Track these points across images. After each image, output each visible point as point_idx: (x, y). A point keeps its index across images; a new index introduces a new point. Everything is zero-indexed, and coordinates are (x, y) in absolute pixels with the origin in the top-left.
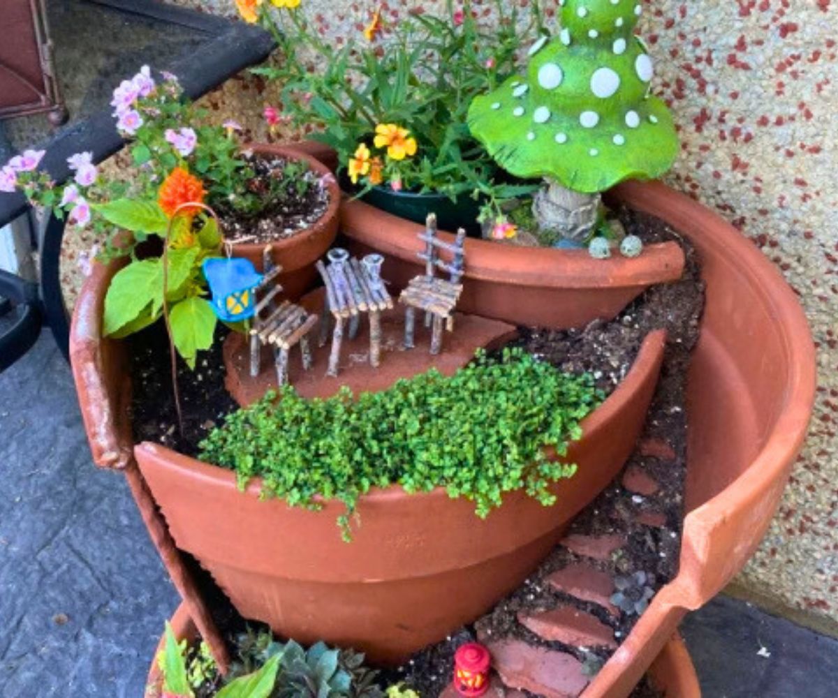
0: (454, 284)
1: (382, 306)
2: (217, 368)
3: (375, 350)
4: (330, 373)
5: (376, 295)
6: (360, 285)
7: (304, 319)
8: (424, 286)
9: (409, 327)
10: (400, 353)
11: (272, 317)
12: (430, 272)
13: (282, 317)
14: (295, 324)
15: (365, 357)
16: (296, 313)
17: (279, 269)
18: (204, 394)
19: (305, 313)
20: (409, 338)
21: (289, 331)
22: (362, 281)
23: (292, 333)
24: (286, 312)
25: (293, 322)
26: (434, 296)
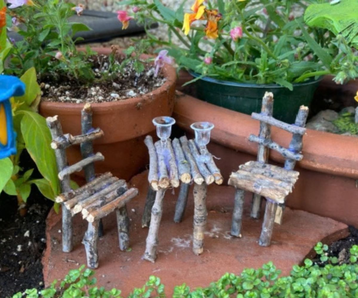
0: (288, 171)
1: (209, 180)
2: (37, 240)
3: (198, 235)
4: (146, 257)
5: (202, 168)
6: (186, 158)
7: (121, 192)
8: (255, 170)
9: (238, 213)
10: (226, 242)
11: (86, 186)
12: (262, 158)
13: (97, 187)
14: (110, 196)
15: (188, 242)
16: (115, 186)
17: (98, 132)
18: (20, 267)
19: (125, 186)
20: (236, 226)
21: (99, 202)
22: (189, 155)
23: (103, 204)
24: (104, 184)
25: (107, 193)
26: (268, 180)
